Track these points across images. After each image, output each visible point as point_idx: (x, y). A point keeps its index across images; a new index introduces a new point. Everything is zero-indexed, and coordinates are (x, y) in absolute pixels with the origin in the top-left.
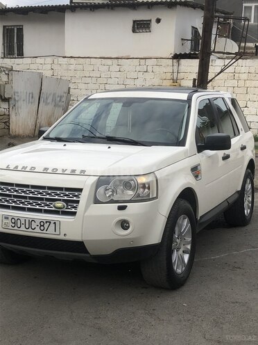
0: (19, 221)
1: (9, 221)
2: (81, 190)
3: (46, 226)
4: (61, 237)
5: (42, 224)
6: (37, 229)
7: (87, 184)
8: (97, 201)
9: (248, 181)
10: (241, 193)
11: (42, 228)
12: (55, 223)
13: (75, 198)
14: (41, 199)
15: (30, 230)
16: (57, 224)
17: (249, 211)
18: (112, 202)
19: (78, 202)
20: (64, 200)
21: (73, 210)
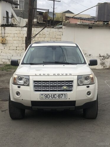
0: (48, 95)
1: (44, 96)
2: (72, 81)
3: (61, 96)
4: (68, 100)
5: (59, 95)
6: (57, 98)
7: (75, 79)
8: (79, 85)
11: (59, 97)
12: (65, 95)
13: (71, 84)
14: (56, 86)
15: (54, 98)
18: (84, 85)
19: (72, 86)
20: (66, 86)
21: (71, 89)
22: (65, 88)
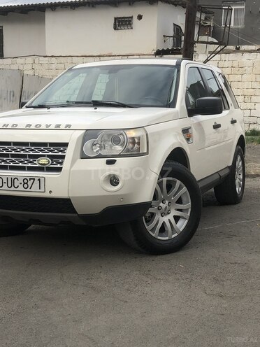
2: (66, 145)
3: (30, 183)
4: (47, 195)
5: (26, 181)
6: (21, 188)
7: (72, 138)
8: (83, 157)
9: (239, 158)
10: (233, 168)
11: (26, 186)
12: (39, 180)
13: (60, 154)
14: (24, 156)
15: (13, 188)
16: (42, 180)
17: (240, 189)
18: (100, 156)
19: (63, 157)
20: (49, 156)
21: (59, 166)
22: (44, 161)
